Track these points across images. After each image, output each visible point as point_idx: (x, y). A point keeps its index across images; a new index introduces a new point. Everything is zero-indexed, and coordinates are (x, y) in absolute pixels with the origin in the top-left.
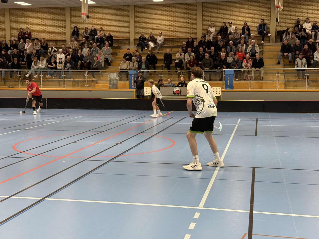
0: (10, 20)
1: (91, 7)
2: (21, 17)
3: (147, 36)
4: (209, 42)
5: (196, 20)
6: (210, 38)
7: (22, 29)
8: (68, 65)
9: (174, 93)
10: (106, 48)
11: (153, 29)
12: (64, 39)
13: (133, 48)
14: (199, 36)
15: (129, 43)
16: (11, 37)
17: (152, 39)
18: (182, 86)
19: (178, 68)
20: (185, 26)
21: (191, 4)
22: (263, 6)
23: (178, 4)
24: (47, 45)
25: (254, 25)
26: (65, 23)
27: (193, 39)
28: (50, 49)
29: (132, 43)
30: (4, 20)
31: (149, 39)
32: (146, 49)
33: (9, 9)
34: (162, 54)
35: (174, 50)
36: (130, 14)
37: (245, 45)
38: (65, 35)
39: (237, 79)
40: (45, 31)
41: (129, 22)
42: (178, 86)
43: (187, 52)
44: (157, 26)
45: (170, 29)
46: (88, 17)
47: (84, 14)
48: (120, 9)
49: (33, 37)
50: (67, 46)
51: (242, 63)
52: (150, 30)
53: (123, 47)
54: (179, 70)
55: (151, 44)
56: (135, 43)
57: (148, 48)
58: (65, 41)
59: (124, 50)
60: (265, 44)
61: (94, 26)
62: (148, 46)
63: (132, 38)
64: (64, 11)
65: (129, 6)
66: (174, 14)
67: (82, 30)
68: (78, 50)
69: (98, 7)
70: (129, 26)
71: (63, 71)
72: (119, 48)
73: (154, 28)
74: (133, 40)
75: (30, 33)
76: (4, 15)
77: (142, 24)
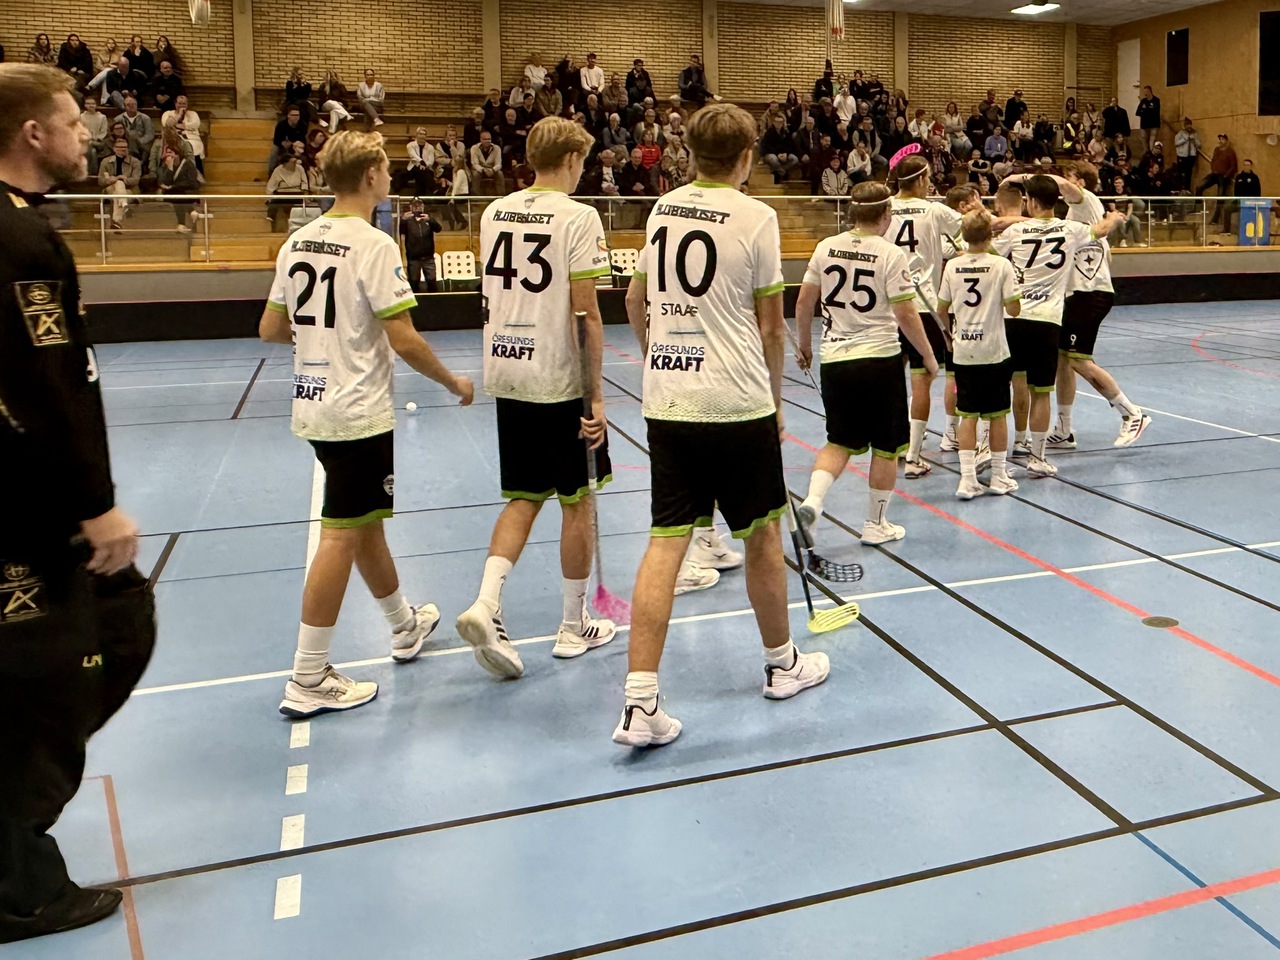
5: (478, 40)
11: (328, 58)
15: (235, 102)
20: (442, 55)
29: (245, 100)
41: (229, 28)
44: (342, 51)
45: (389, 60)
56: (256, 103)
61: (78, 34)
63: (245, 84)
73: (328, 54)
74: (249, 93)
77: (283, 40)
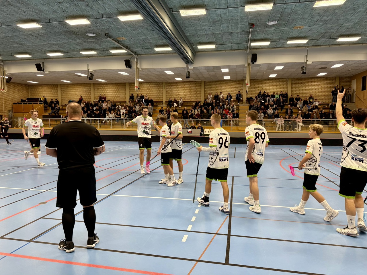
0: (94, 90)
1: (141, 83)
2: (101, 88)
3: (173, 100)
4: (208, 103)
5: (201, 91)
6: (209, 101)
7: (101, 95)
8: (127, 116)
9: (188, 132)
10: (150, 106)
11: (177, 96)
12: (125, 101)
13: (165, 106)
14: (203, 100)
15: (163, 104)
16: (94, 100)
17: (175, 102)
18: (193, 128)
19: (190, 118)
20: (195, 94)
21: (198, 82)
22: (239, 83)
23: (191, 82)
24: (115, 104)
25: (234, 94)
26: (126, 92)
27: (199, 101)
28: (117, 106)
29: (164, 103)
30: (91, 90)
31: (174, 101)
32: (172, 107)
33: (94, 83)
34: (182, 110)
35: (188, 108)
36: (163, 86)
37: (228, 105)
38: (126, 99)
39: (225, 125)
40: (114, 96)
41: (162, 92)
42: (191, 128)
43: (196, 109)
44: (179, 94)
45: (186, 96)
46: (139, 89)
47: (136, 87)
48: (157, 84)
49: (107, 99)
50: (127, 105)
51: (227, 115)
52: (175, 96)
53: (159, 106)
54: (191, 119)
55: (175, 104)
57: (173, 106)
58: (126, 102)
59: (160, 108)
60: (240, 105)
61: (143, 94)
62: (173, 105)
63: (164, 101)
64: (126, 85)
65: (162, 83)
66: (188, 87)
67: (135, 96)
68: (133, 107)
69: (145, 83)
70: (162, 94)
71: (124, 119)
72: (157, 106)
75: (105, 97)
76: (91, 87)
77: (170, 93)
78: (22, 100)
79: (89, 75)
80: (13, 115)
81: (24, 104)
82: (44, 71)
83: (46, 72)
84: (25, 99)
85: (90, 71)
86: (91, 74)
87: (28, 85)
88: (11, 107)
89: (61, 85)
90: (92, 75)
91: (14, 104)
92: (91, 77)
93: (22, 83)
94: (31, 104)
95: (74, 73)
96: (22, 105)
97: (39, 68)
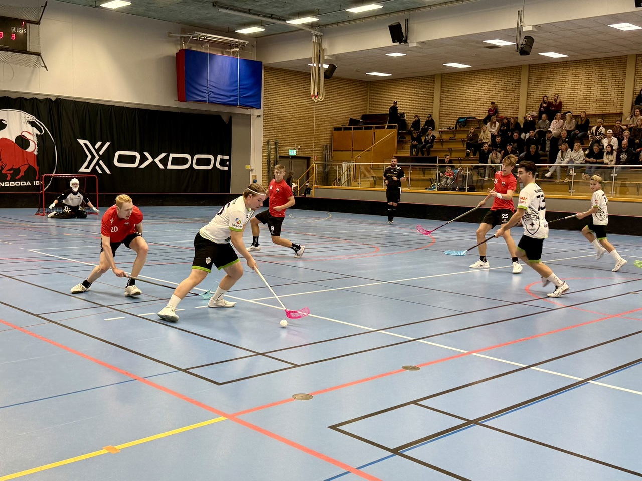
0: (529, 83)
2: (548, 78)
7: (546, 96)
8: (624, 157)
12: (618, 111)
26: (624, 84)
30: (519, 83)
33: (529, 65)
38: (622, 105)
58: (621, 114)
64: (625, 63)
76: (520, 76)
78: (351, 120)
79: (522, 41)
80: (332, 157)
81: (355, 129)
82: (408, 41)
83: (411, 45)
84: (357, 117)
85: (525, 29)
86: (526, 37)
87: (367, 82)
88: (328, 137)
89: (442, 75)
90: (529, 40)
91: (335, 129)
92: (526, 45)
93: (354, 77)
94: (371, 128)
95: (480, 40)
96: (352, 131)
97: (398, 34)
